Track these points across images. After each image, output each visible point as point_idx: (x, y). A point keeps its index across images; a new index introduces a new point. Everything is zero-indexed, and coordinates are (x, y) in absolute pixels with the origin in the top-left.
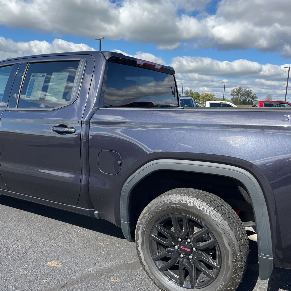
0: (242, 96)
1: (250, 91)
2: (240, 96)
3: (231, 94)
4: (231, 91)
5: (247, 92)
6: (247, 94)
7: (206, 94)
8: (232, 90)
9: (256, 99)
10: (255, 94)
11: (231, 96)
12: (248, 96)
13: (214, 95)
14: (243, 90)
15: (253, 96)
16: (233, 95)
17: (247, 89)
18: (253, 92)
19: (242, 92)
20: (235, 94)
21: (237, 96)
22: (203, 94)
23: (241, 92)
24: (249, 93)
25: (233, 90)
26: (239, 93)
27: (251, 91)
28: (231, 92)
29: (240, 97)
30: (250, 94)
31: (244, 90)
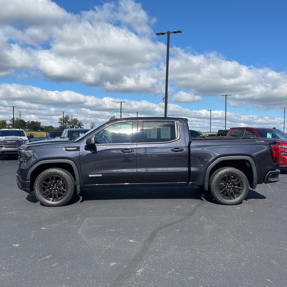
0: (69, 123)
2: (67, 124)
3: (59, 122)
5: (74, 120)
6: (74, 122)
7: (32, 122)
9: (82, 127)
10: (81, 122)
12: (75, 124)
13: (40, 123)
14: (69, 118)
15: (79, 124)
16: (61, 123)
17: (73, 118)
18: (79, 121)
20: (62, 122)
21: (64, 124)
22: (29, 122)
23: (68, 120)
24: (75, 121)
25: (61, 118)
27: (77, 120)
28: (59, 120)
30: (77, 122)
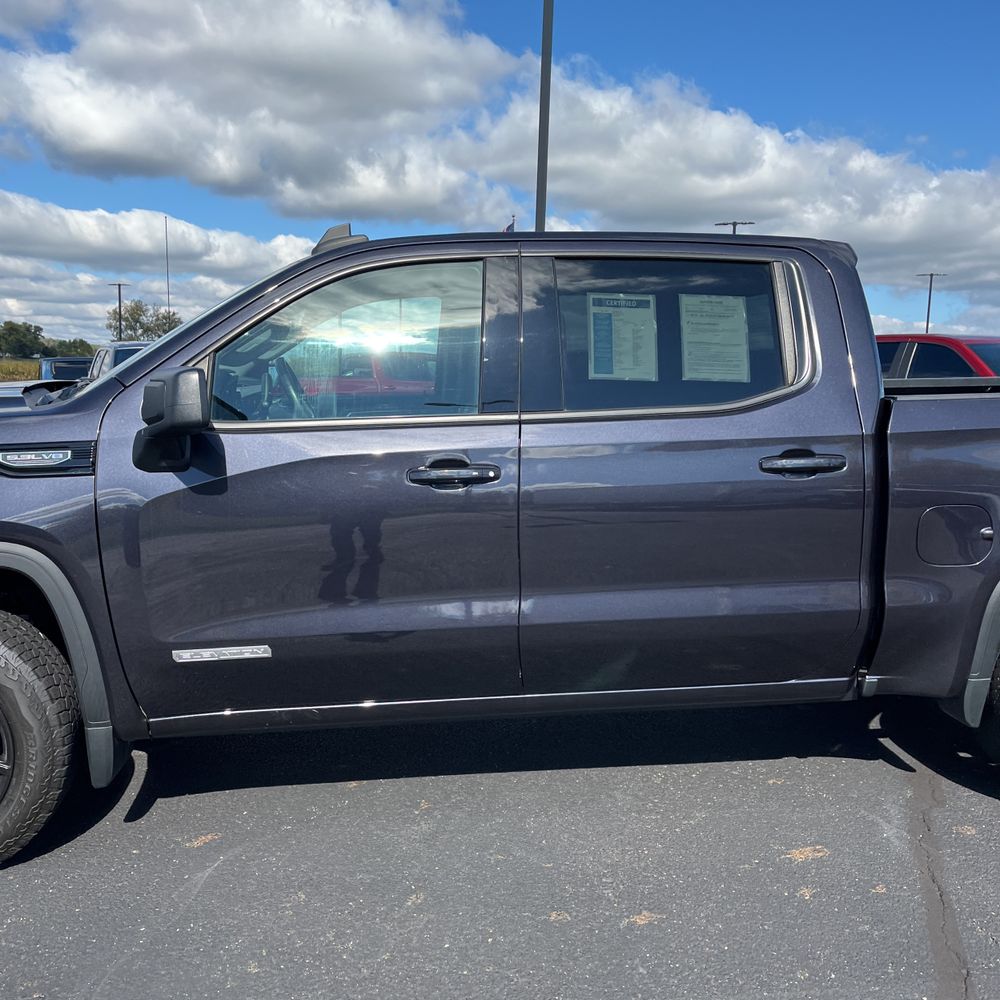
0: (147, 330)
1: (174, 314)
2: (140, 331)
3: (110, 326)
4: (109, 313)
5: (164, 317)
6: (165, 324)
8: (111, 311)
11: (109, 332)
13: (39, 329)
14: (146, 310)
16: (117, 328)
17: (163, 310)
18: (182, 320)
19: (147, 318)
20: (123, 324)
21: (129, 332)
23: (144, 319)
24: (169, 323)
26: (137, 321)
27: (177, 316)
28: (109, 319)
29: (142, 335)
31: (151, 312)
